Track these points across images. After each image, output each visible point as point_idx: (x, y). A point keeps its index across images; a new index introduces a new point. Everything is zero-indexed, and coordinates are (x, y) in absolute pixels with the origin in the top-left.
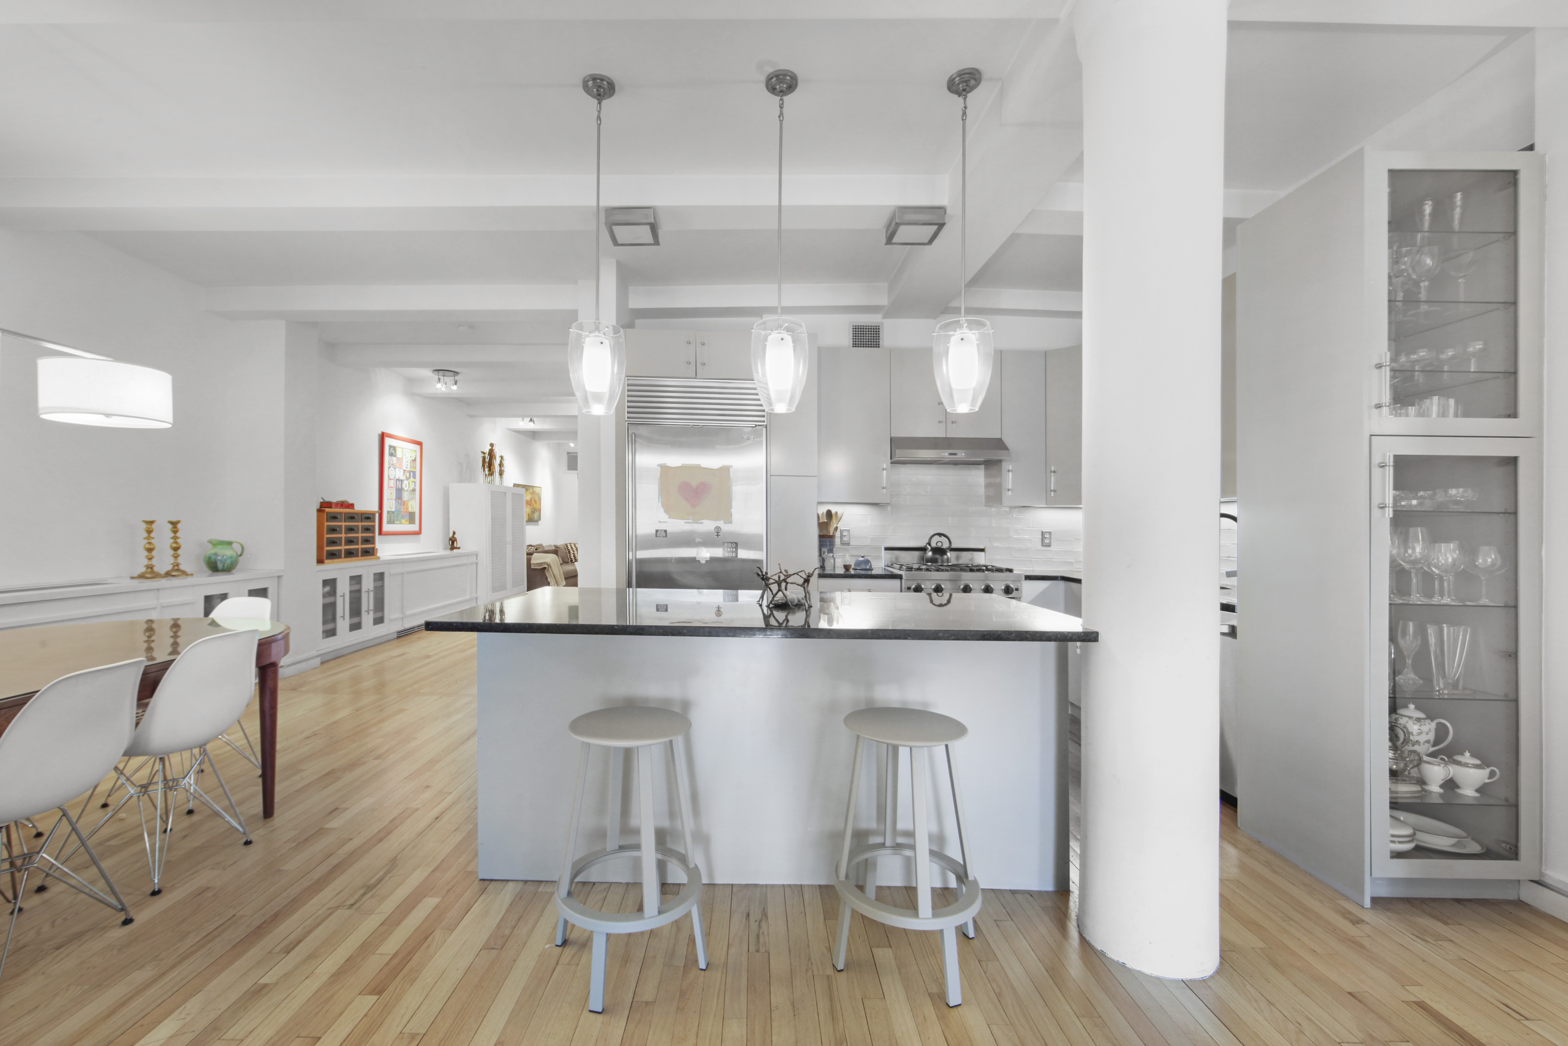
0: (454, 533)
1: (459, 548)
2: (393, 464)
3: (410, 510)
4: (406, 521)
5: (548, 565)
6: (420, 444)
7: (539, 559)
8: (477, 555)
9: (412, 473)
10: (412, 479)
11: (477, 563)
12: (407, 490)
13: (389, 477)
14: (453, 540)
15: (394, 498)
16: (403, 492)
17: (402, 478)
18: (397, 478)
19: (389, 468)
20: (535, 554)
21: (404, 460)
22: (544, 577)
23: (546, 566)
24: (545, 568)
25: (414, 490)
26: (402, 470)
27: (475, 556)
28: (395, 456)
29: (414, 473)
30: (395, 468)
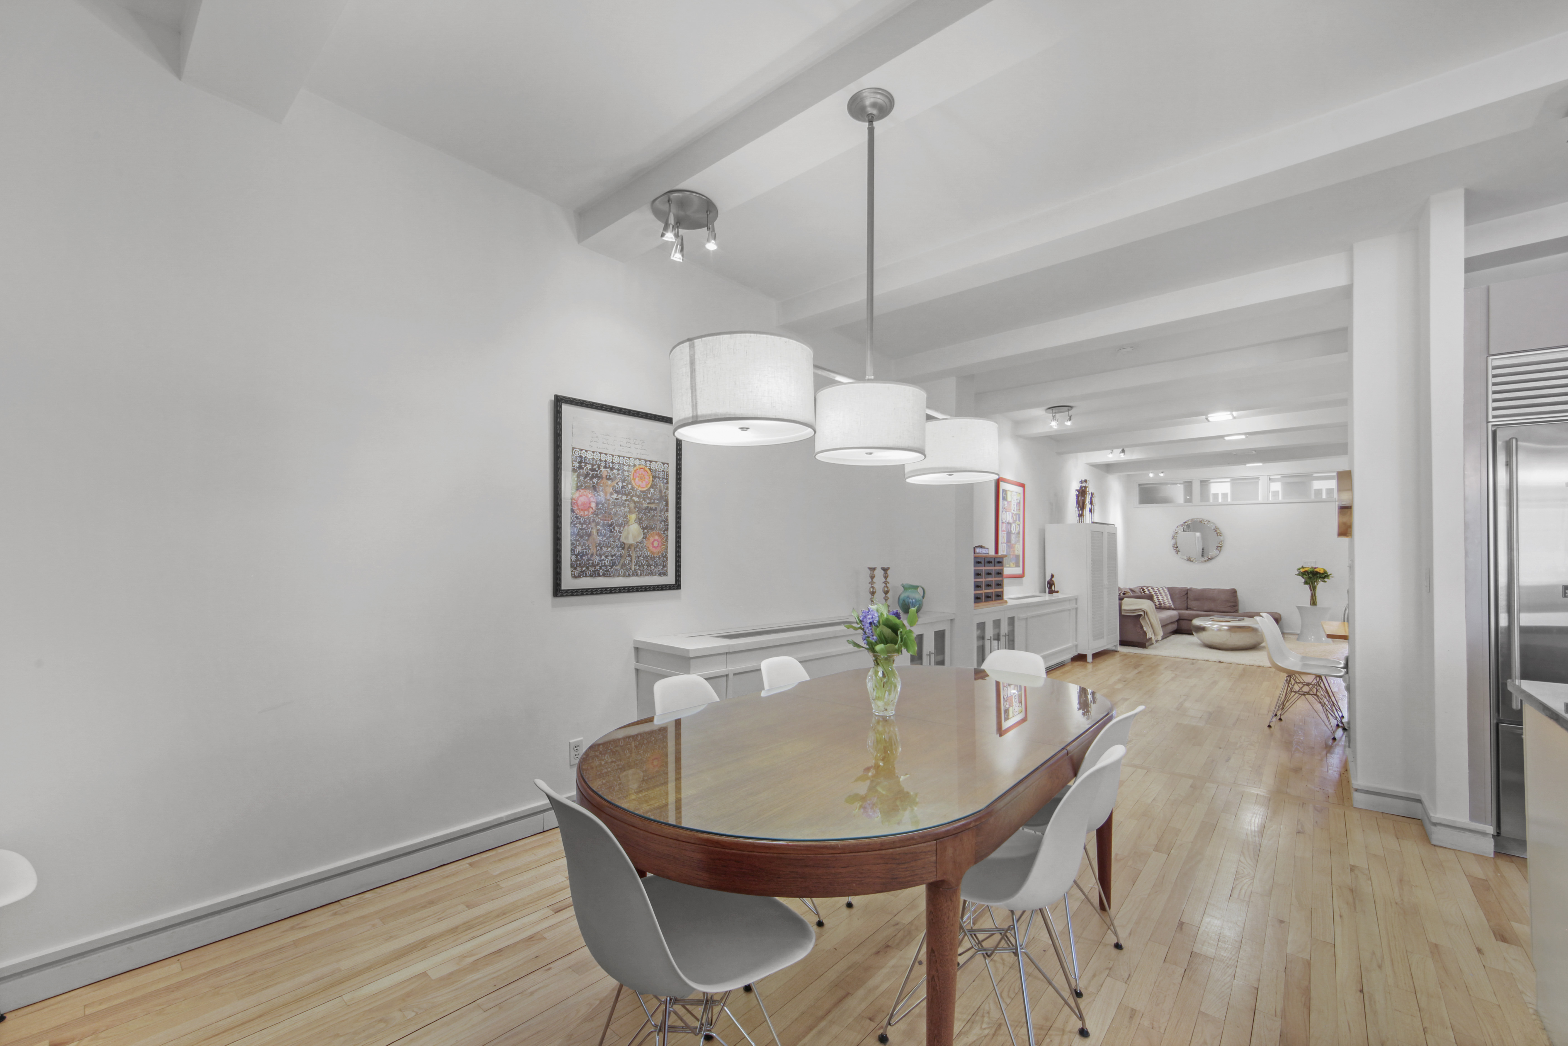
0: (1052, 576)
1: (1057, 592)
2: (1005, 508)
3: (1016, 553)
4: (1014, 564)
5: (1144, 612)
6: (1022, 486)
7: (1130, 605)
8: (1076, 599)
9: (1017, 516)
10: (1017, 522)
11: (1076, 609)
12: (1014, 533)
13: (1002, 521)
14: (1051, 584)
15: (1005, 541)
16: (1012, 535)
17: (1011, 521)
18: (1007, 521)
19: (1002, 511)
20: (1125, 599)
21: (1013, 503)
22: (1139, 626)
23: (1142, 613)
24: (1141, 615)
25: (1019, 533)
26: (1011, 513)
27: (1075, 601)
28: (1006, 500)
29: (1019, 515)
30: (1006, 512)
